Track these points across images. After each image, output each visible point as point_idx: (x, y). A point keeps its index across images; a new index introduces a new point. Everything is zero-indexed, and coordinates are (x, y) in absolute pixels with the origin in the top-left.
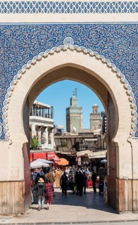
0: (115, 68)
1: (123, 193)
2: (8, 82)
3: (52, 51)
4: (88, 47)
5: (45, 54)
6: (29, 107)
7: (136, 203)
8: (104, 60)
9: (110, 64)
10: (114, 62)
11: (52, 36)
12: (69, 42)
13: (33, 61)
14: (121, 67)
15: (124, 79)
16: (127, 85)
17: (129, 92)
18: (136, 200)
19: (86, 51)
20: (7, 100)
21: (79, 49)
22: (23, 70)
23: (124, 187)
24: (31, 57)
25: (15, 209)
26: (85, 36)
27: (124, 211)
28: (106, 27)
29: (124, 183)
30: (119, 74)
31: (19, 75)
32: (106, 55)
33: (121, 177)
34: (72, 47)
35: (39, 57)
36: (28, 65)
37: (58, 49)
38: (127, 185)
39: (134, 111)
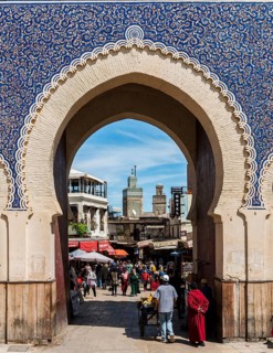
0: (216, 82)
1: (230, 306)
2: (26, 106)
3: (105, 50)
4: (169, 44)
5: (93, 55)
7: (254, 325)
8: (198, 67)
9: (208, 75)
10: (217, 71)
11: (106, 24)
12: (135, 35)
13: (72, 68)
14: (227, 80)
15: (233, 102)
16: (239, 112)
17: (243, 124)
18: (254, 318)
19: (165, 50)
20: (24, 137)
21: (154, 46)
22: (54, 84)
23: (232, 295)
24: (68, 61)
25: (37, 332)
27: (231, 338)
29: (232, 288)
30: (225, 92)
31: (45, 93)
32: (201, 57)
33: (226, 278)
34: (141, 43)
35: (82, 60)
36: (62, 76)
37: (116, 46)
38: (237, 292)
39: (251, 160)
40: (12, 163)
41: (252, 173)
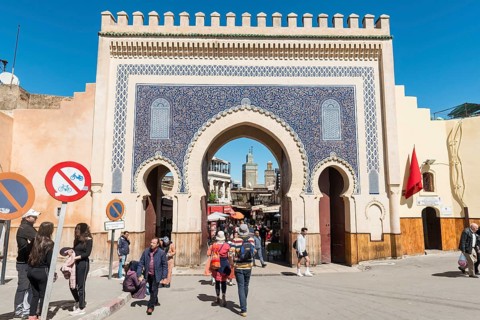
0: (288, 127)
2: (189, 138)
3: (230, 111)
4: (263, 107)
5: (224, 113)
6: (208, 162)
8: (279, 119)
9: (284, 123)
10: (288, 121)
11: (231, 97)
12: (246, 102)
13: (213, 119)
14: (295, 127)
15: (297, 137)
16: (300, 143)
17: (302, 149)
19: (262, 111)
20: (187, 155)
21: (256, 109)
22: (203, 127)
24: (211, 115)
25: (192, 260)
26: (261, 97)
28: (281, 89)
30: (293, 133)
31: (199, 132)
32: (281, 115)
33: (294, 231)
34: (249, 107)
35: (219, 115)
36: (208, 123)
37: (236, 108)
39: (307, 168)
40: (181, 168)
41: (307, 175)
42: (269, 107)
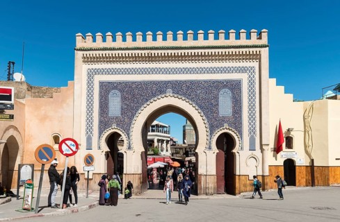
0: (197, 107)
1: (201, 183)
2: (133, 115)
3: (159, 97)
4: (180, 95)
5: (155, 99)
7: (209, 189)
8: (191, 102)
9: (194, 105)
10: (197, 104)
11: (159, 88)
12: (169, 92)
13: (148, 103)
14: (201, 107)
15: (202, 114)
16: (204, 118)
17: (206, 122)
18: (209, 187)
19: (180, 97)
20: (132, 126)
21: (176, 96)
22: (142, 108)
23: (201, 180)
24: (147, 100)
25: (136, 190)
26: (179, 88)
27: (201, 194)
28: (192, 82)
29: (201, 177)
30: (200, 111)
31: (139, 111)
32: (192, 99)
33: (199, 173)
34: (171, 95)
35: (152, 101)
36: (145, 106)
37: (163, 96)
38: (203, 179)
39: (208, 134)
40: (128, 134)
41: (209, 138)
42: (184, 94)
